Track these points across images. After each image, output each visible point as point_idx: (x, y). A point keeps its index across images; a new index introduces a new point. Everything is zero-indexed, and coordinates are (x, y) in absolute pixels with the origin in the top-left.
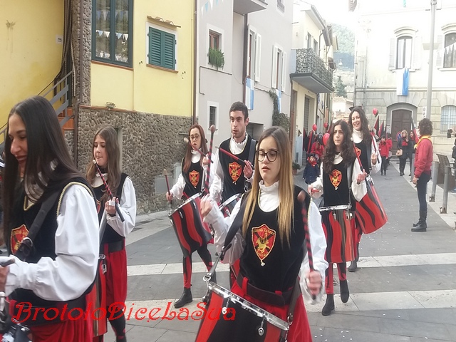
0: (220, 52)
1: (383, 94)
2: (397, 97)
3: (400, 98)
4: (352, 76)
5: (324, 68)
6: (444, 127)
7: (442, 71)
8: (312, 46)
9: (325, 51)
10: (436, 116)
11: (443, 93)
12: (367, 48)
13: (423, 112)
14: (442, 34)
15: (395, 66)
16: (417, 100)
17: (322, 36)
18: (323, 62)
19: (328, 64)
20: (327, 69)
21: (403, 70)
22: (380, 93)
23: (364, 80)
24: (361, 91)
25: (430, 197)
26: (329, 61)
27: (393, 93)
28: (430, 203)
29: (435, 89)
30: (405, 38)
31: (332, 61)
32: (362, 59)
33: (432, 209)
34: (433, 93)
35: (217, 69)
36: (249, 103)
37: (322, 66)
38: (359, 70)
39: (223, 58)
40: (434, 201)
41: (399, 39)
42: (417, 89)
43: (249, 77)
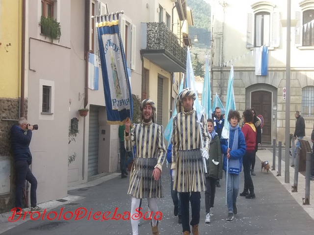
0: (55, 22)
1: (241, 74)
2: (255, 78)
3: (259, 78)
4: (209, 54)
5: (178, 45)
6: (305, 109)
7: (301, 50)
8: (164, 20)
9: (179, 25)
10: (297, 97)
11: (303, 73)
12: (223, 23)
13: (284, 93)
14: (301, 11)
15: (253, 44)
16: (277, 81)
17: (175, 10)
18: (176, 38)
19: (182, 40)
20: (182, 46)
21: (261, 49)
22: (238, 73)
23: (221, 59)
24: (218, 71)
25: (292, 187)
26: (183, 37)
27: (252, 72)
28: (292, 194)
29: (295, 69)
30: (264, 13)
31: (187, 37)
32: (219, 36)
33: (295, 200)
34: (292, 72)
35: (52, 42)
36: (93, 82)
37: (175, 42)
38: (215, 47)
39: (60, 29)
40: (297, 191)
41: (256, 14)
42: (276, 69)
43: (92, 52)
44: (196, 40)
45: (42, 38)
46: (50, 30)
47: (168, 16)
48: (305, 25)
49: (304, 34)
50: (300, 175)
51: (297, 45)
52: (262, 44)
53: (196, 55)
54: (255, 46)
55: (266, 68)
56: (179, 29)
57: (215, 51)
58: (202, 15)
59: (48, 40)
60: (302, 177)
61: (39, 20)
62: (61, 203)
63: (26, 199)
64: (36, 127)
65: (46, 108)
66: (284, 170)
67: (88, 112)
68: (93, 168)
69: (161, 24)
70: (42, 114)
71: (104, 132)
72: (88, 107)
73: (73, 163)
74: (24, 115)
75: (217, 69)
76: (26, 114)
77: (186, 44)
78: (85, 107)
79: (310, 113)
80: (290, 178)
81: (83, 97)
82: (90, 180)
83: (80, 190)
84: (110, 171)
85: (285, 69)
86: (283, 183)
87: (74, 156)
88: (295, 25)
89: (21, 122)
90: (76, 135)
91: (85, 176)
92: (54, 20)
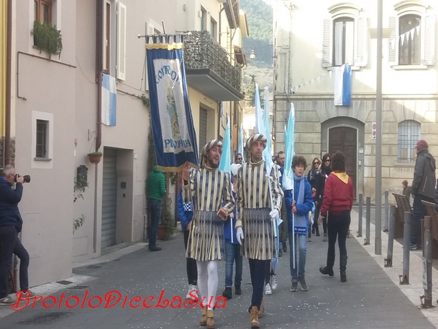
0: (54, 29)
1: (315, 104)
2: (335, 109)
3: (340, 109)
4: (270, 76)
5: (228, 62)
6: (402, 152)
7: (396, 70)
8: (209, 28)
9: (229, 35)
10: (392, 136)
11: (399, 102)
12: (290, 33)
13: (373, 130)
14: (396, 16)
15: (331, 62)
16: (364, 113)
17: (224, 13)
18: (225, 53)
19: (233, 56)
20: (233, 64)
21: (343, 68)
22: (311, 102)
23: (287, 83)
24: (283, 99)
25: (385, 260)
26: (235, 52)
27: (330, 101)
28: (385, 269)
29: (389, 97)
30: (345, 19)
31: (240, 52)
32: (284, 51)
33: (388, 278)
34: (385, 101)
35: (50, 57)
36: (108, 114)
37: (224, 59)
38: (279, 67)
39: (61, 39)
40: (391, 266)
41: (335, 21)
42: (362, 97)
43: (107, 72)
44: (253, 56)
45: (36, 52)
46: (46, 40)
47: (213, 22)
48: (403, 36)
49: (401, 49)
50: (396, 243)
51: (392, 63)
52: (343, 63)
53: (253, 77)
54: (334, 65)
55: (349, 95)
56: (229, 40)
57: (278, 71)
58: (261, 21)
59: (44, 55)
60: (398, 247)
61: (31, 27)
62: (63, 287)
63: (13, 281)
64: (27, 179)
65: (41, 151)
66: (374, 236)
67: (102, 158)
68: (108, 237)
69: (203, 33)
70: (35, 160)
71: (123, 185)
72: (101, 150)
73: (80, 229)
74: (10, 161)
75: (282, 97)
76: (13, 160)
77: (238, 62)
78: (97, 149)
79: (409, 157)
80: (383, 248)
81: (94, 136)
82: (104, 253)
83: (90, 267)
84: (132, 240)
85: (375, 97)
86: (373, 254)
87: (82, 220)
88: (388, 36)
89: (7, 172)
90: (84, 190)
91: (97, 247)
92: (53, 27)
